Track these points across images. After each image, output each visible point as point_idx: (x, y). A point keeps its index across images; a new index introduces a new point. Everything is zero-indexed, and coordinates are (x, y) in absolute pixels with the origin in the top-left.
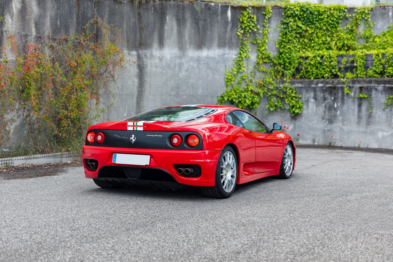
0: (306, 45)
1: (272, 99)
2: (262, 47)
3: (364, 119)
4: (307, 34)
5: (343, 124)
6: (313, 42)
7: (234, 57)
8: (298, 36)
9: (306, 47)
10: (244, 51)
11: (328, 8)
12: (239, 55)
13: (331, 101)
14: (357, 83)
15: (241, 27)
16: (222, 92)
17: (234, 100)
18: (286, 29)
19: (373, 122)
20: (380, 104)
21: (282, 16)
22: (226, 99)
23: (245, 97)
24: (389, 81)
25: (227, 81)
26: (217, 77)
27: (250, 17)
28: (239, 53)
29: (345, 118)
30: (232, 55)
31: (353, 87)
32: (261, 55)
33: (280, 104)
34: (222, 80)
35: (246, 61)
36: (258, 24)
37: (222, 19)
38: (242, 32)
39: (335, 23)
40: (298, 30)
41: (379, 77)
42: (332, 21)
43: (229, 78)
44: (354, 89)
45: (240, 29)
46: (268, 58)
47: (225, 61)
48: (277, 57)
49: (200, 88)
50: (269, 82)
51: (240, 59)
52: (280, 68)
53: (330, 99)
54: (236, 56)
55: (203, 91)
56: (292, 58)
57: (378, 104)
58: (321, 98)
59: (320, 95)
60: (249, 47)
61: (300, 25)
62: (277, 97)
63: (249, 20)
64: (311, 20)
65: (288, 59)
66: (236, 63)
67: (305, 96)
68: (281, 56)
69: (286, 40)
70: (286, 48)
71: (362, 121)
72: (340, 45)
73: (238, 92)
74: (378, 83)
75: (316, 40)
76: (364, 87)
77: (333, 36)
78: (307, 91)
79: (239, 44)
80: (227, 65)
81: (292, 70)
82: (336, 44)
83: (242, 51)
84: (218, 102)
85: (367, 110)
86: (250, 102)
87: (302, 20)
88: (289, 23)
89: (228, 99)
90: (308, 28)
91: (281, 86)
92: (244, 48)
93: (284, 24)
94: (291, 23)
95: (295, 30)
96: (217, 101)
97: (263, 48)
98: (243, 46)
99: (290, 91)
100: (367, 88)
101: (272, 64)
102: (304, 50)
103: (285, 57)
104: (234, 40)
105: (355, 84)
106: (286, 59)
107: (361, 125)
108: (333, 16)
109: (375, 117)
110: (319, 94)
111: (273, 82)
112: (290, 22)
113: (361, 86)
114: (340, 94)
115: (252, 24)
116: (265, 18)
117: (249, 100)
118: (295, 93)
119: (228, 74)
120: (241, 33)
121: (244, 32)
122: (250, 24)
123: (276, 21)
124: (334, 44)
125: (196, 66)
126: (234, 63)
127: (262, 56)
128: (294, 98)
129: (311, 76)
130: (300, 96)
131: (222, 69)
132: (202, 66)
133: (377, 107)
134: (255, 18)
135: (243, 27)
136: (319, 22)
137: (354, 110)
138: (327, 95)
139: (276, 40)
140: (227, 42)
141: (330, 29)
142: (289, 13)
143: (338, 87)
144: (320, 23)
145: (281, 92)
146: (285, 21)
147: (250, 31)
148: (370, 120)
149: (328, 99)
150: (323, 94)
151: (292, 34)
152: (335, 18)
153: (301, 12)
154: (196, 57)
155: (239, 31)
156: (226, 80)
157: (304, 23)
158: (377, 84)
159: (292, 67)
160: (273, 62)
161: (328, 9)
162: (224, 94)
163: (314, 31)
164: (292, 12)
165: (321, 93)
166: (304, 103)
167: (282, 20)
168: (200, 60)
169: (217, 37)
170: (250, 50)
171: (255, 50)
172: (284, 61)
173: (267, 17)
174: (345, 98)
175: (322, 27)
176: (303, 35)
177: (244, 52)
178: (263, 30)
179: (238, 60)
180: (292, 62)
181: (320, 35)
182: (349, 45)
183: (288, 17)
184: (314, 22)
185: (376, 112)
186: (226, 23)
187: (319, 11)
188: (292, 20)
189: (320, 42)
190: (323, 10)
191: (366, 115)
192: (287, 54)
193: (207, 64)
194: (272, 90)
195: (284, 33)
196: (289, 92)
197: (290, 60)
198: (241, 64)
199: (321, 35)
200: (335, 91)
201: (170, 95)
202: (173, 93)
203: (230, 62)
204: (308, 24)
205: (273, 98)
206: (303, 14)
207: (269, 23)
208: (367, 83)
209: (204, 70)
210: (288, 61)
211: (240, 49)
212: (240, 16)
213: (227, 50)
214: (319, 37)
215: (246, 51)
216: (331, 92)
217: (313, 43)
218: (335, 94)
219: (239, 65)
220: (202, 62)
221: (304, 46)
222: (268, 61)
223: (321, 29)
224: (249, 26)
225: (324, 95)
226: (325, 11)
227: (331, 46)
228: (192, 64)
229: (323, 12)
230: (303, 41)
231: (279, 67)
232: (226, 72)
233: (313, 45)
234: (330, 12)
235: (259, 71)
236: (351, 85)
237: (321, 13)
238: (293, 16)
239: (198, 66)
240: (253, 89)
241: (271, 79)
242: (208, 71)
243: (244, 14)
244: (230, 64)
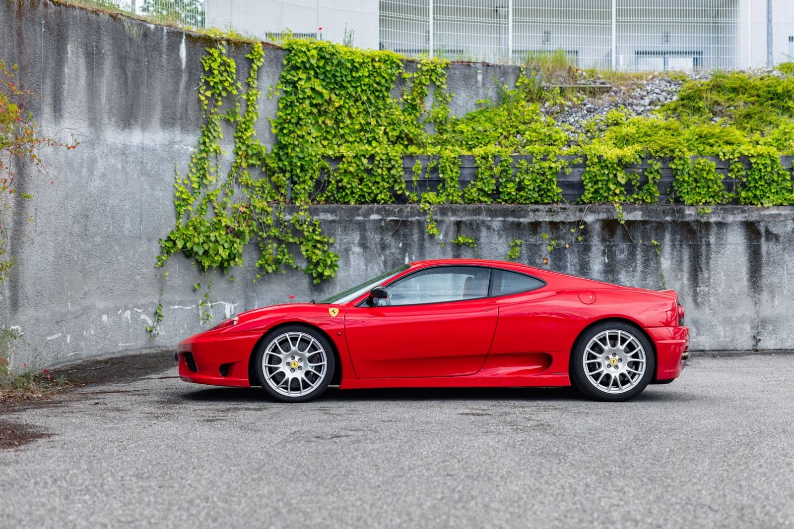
0: (328, 132)
1: (270, 246)
2: (246, 130)
4: (331, 109)
6: (341, 125)
7: (191, 149)
8: (315, 111)
9: (329, 137)
10: (212, 138)
11: (368, 57)
12: (202, 147)
13: (398, 251)
14: (450, 214)
15: (207, 83)
16: (169, 230)
17: (195, 249)
18: (291, 94)
20: (496, 257)
21: (283, 65)
22: (180, 245)
23: (216, 241)
24: (513, 211)
25: (179, 205)
26: (158, 193)
27: (224, 64)
28: (201, 142)
30: (188, 145)
31: (442, 222)
32: (243, 148)
33: (287, 257)
34: (167, 202)
35: (215, 161)
36: (238, 79)
37: (169, 62)
38: (208, 94)
39: (384, 89)
40: (313, 98)
41: (489, 203)
42: (378, 84)
43: (184, 196)
44: (444, 227)
45: (204, 87)
46: (258, 155)
47: (173, 158)
48: (274, 155)
49: (128, 219)
50: (263, 209)
51: (205, 155)
52: (284, 179)
53: (395, 246)
54: (195, 148)
55: (132, 226)
56: (307, 159)
58: (375, 244)
59: (374, 238)
60: (220, 129)
61: (319, 88)
62: (280, 242)
63: (222, 68)
64: (339, 79)
65: (300, 159)
66: (196, 164)
67: (341, 240)
68: (281, 153)
69: (292, 118)
70: (292, 135)
72: (393, 136)
73: (203, 229)
74: (493, 213)
75: (348, 121)
76: (465, 222)
77: (379, 116)
78: (345, 229)
79: (201, 121)
80: (178, 167)
81: (310, 182)
82: (386, 133)
83: (208, 137)
84: (162, 253)
86: (228, 252)
87: (322, 77)
88: (297, 82)
89: (184, 247)
90: (334, 97)
91: (288, 217)
92: (212, 130)
93: (287, 82)
94: (302, 83)
95: (309, 97)
96: (159, 250)
97: (248, 134)
98: (210, 126)
99: (311, 229)
100: (471, 224)
101: (264, 169)
102: (325, 143)
103: (293, 154)
104: (190, 112)
105: (447, 216)
106: (295, 160)
108: (380, 75)
110: (371, 236)
111: (270, 210)
112: (300, 79)
113: (459, 219)
114: (416, 237)
115: (229, 79)
116: (252, 67)
117: (224, 248)
118: (320, 234)
119: (180, 189)
120: (207, 98)
121: (213, 95)
122: (224, 79)
123: (271, 76)
124: (382, 132)
125: (119, 166)
126: (192, 165)
127: (246, 150)
128: (319, 245)
129: (350, 198)
130: (331, 241)
131: (169, 178)
132: (132, 168)
134: (233, 64)
135: (212, 84)
136: (354, 85)
138: (389, 239)
139: (271, 118)
140: (178, 115)
141: (373, 101)
142: (299, 61)
143: (412, 222)
144: (356, 87)
145: (289, 231)
146: (289, 77)
147: (224, 94)
149: (390, 246)
150: (380, 236)
151: (304, 106)
152: (384, 77)
153: (318, 60)
154: (119, 146)
155: (202, 92)
156: (177, 203)
157: (324, 84)
158: (490, 216)
159: (307, 178)
160: (267, 165)
161: (370, 60)
162: (172, 233)
163: (345, 102)
164: (305, 59)
165: (375, 233)
166: (339, 255)
167: (284, 74)
168: (127, 152)
169: (160, 103)
170: (221, 136)
171: (231, 138)
172: (291, 163)
173: (255, 66)
174: (427, 244)
175: (359, 96)
176: (323, 109)
177: (211, 141)
178: (248, 94)
179: (199, 157)
180: (306, 167)
181: (354, 111)
182: (411, 135)
183: (296, 68)
184: (345, 84)
186: (178, 70)
187: (353, 61)
188: (304, 76)
189: (357, 127)
190: (362, 61)
192: (298, 149)
193: (142, 162)
194: (269, 226)
195: (289, 104)
196: (307, 230)
197: (304, 163)
198: (205, 166)
199: (356, 111)
200: (406, 230)
201: (71, 234)
202: (77, 229)
203: (184, 162)
204: (332, 86)
205: (272, 243)
206: (324, 65)
207: (257, 79)
208: (470, 215)
209: (136, 176)
210: (299, 164)
211: (203, 132)
212: (203, 59)
213: (177, 135)
214: (354, 116)
215: (214, 137)
216: (397, 231)
217: (342, 128)
218: (405, 236)
219: (204, 168)
220: (130, 159)
221: (324, 134)
222: (258, 163)
223: (356, 101)
224: (221, 82)
225: (382, 239)
226: (364, 63)
227: (377, 137)
228: (112, 161)
229: (361, 65)
230: (324, 122)
231: (281, 175)
232: (176, 182)
233: (342, 132)
234: (373, 66)
235: (240, 183)
236: (438, 218)
237: (357, 65)
238: (305, 68)
239: (123, 166)
240: (229, 224)
241: (265, 203)
242: (143, 179)
243: (212, 55)
244: (184, 164)
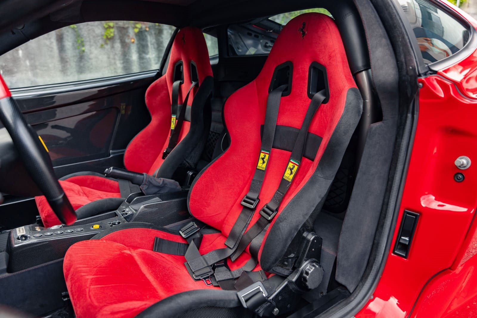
3: (72, 64)
5: (35, 75)
19: (88, 67)
20: (94, 37)
29: (37, 63)
57: (91, 37)
71: (68, 66)
85: (75, 48)
107: (69, 74)
109: (90, 59)
133: (90, 42)
137: (50, 48)
148: (82, 64)
185: (90, 50)
191: (74, 56)
